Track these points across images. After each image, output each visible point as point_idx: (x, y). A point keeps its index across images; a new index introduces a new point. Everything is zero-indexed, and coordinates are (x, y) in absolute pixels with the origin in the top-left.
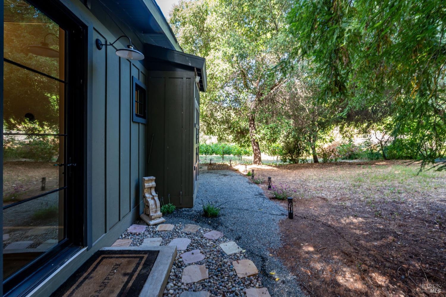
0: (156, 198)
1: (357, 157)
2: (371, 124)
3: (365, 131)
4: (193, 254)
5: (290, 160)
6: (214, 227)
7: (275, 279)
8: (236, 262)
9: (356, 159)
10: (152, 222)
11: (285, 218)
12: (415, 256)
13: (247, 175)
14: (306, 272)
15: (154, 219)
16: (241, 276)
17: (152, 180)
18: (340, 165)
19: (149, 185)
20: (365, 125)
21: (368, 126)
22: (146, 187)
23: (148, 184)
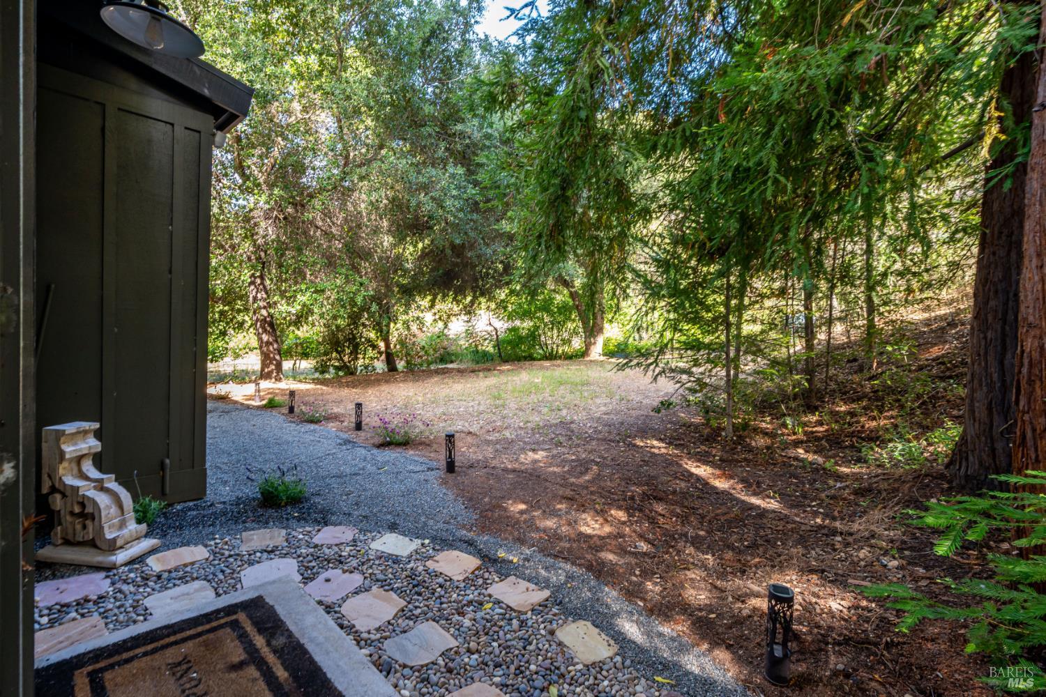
0: (113, 485)
1: (453, 358)
2: (477, 298)
3: (469, 311)
4: (328, 580)
5: (337, 369)
6: (317, 522)
7: (511, 562)
8: (430, 562)
9: (452, 362)
10: (121, 557)
11: (442, 473)
12: (628, 481)
13: (265, 407)
14: (541, 538)
15: (121, 547)
16: (461, 578)
17: (85, 432)
18: (445, 373)
19: (80, 450)
20: (469, 299)
21: (472, 302)
22: (67, 456)
23: (73, 445)
